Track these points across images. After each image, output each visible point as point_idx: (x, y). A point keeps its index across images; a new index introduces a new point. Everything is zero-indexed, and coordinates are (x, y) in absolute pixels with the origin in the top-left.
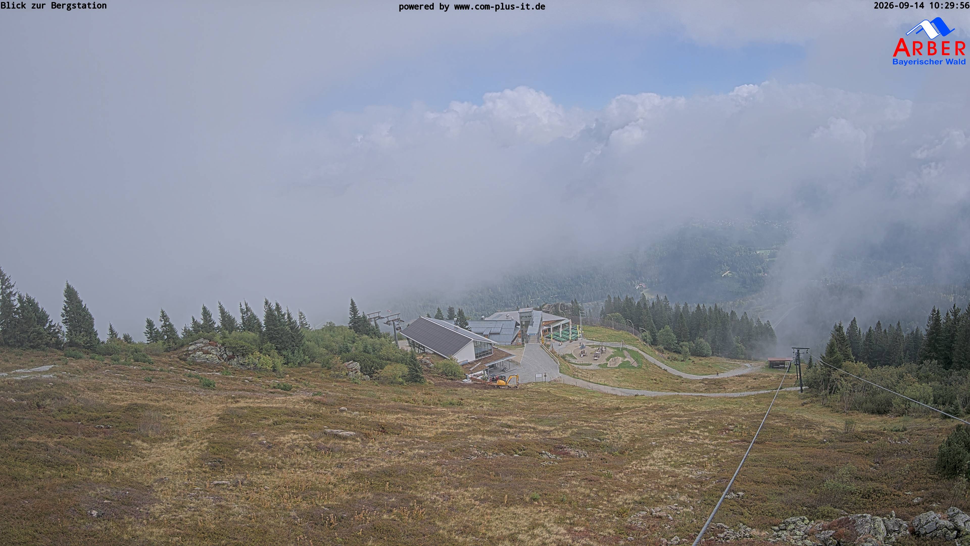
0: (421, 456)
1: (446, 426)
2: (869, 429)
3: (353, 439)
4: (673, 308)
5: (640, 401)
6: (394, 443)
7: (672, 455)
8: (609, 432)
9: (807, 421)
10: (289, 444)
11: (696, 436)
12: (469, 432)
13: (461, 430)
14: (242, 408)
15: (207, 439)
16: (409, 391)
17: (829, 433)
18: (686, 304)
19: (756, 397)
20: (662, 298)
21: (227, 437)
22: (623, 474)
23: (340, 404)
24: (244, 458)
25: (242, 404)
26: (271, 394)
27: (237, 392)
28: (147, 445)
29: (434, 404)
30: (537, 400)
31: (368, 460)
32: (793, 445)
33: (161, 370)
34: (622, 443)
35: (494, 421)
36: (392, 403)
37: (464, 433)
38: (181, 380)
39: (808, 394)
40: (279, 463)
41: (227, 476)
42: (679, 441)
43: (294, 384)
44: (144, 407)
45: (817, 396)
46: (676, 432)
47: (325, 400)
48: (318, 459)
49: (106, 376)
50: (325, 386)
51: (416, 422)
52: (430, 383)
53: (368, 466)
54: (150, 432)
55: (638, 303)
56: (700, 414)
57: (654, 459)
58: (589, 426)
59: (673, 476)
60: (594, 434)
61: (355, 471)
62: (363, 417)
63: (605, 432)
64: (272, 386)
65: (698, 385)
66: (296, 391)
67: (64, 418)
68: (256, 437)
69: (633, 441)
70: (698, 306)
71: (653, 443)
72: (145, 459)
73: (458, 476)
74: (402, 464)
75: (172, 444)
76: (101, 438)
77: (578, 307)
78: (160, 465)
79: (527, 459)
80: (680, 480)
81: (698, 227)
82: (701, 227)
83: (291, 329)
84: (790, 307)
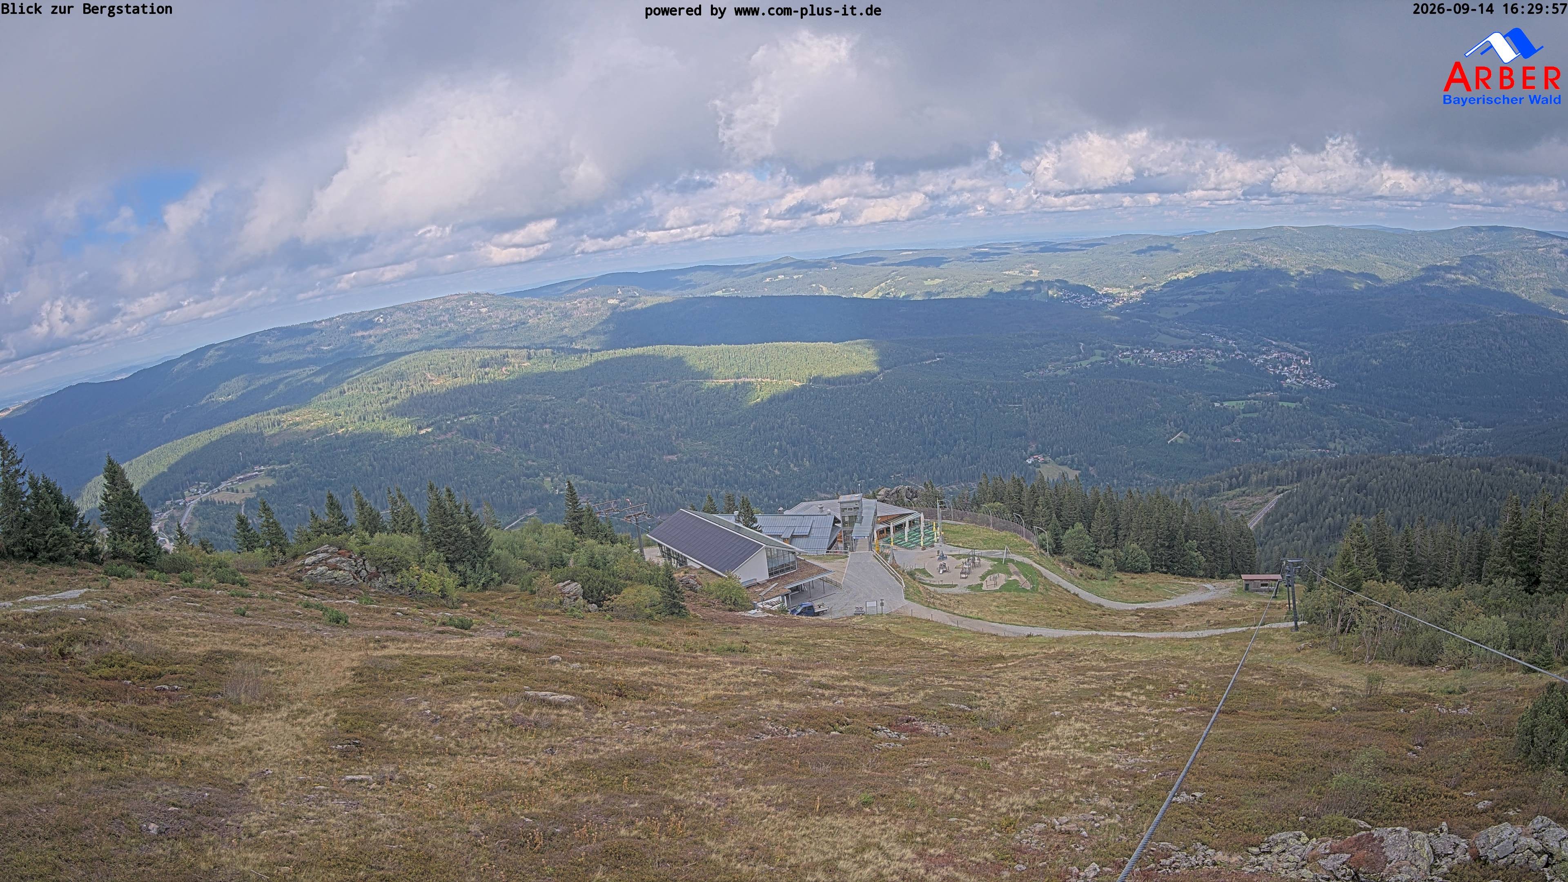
0: (681, 735)
1: (723, 686)
2: (1406, 690)
3: (571, 706)
4: (1088, 495)
5: (1035, 644)
6: (637, 713)
7: (1086, 732)
8: (984, 695)
9: (1305, 677)
10: (467, 716)
11: (1126, 702)
12: (758, 694)
13: (746, 693)
14: (391, 658)
15: (334, 707)
16: (662, 629)
17: (1341, 696)
18: (1110, 489)
19: (1222, 638)
21: (367, 703)
22: (1007, 763)
23: (551, 651)
24: (395, 737)
25: (391, 651)
26: (439, 635)
27: (383, 632)
28: (238, 718)
29: (703, 650)
30: (868, 643)
31: (596, 741)
32: (1283, 716)
33: (261, 597)
34: (1005, 712)
35: (800, 677)
36: (635, 649)
37: (750, 697)
38: (294, 613)
39: (1308, 634)
40: (452, 745)
41: (368, 767)
42: (1098, 709)
43: (477, 619)
44: (235, 656)
45: (1320, 637)
46: (1093, 695)
47: (526, 645)
48: (515, 739)
49: (172, 605)
50: (525, 622)
51: (673, 680)
52: (695, 616)
53: (595, 751)
54: (243, 696)
55: (1033, 486)
56: (1132, 665)
57: (1057, 738)
58: (952, 686)
59: (1088, 767)
60: (961, 699)
61: (574, 759)
62: (587, 671)
63: (978, 695)
64: (439, 621)
65: (1129, 619)
66: (479, 630)
67: (104, 674)
68: (414, 704)
69: (1025, 709)
70: (1130, 491)
71: (1057, 713)
72: (234, 740)
73: (741, 766)
74: (651, 747)
75: (279, 716)
76: (163, 706)
77: (934, 493)
78: (259, 749)
79: (852, 739)
80: (1100, 772)
81: (1129, 364)
82: (1133, 362)
83: (471, 529)
84: (1278, 493)
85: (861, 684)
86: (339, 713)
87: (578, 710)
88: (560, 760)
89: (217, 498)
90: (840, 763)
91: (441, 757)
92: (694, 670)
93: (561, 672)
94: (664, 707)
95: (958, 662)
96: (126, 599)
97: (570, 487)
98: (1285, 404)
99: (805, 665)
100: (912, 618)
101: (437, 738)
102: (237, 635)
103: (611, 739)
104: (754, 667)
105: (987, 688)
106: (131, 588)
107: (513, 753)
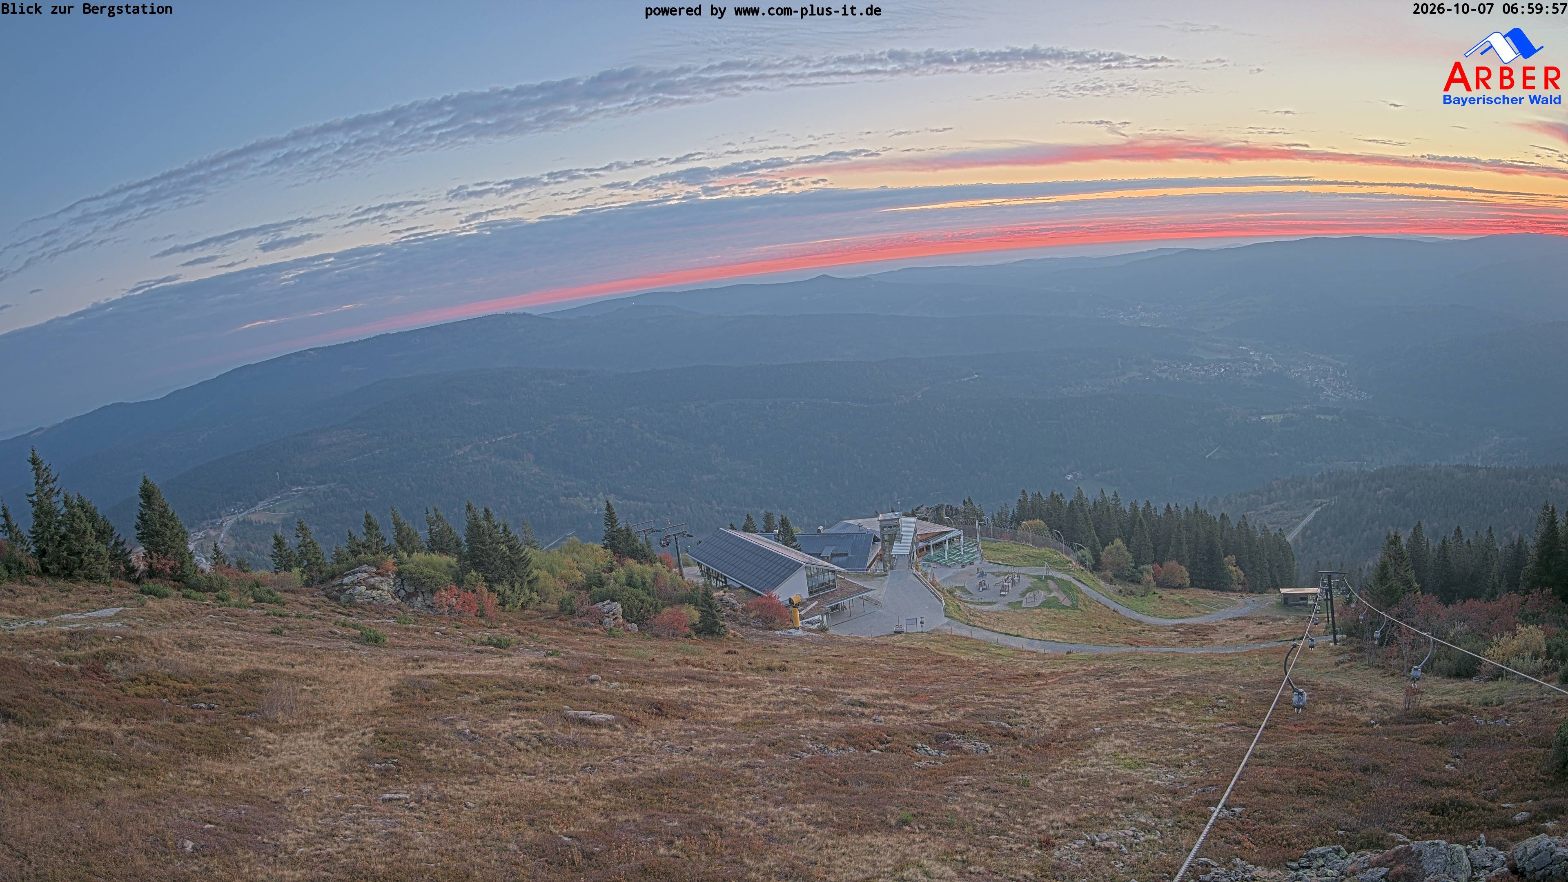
0: (722, 753)
1: (762, 705)
2: (1444, 702)
3: (611, 726)
4: (1127, 510)
5: (1075, 661)
6: (677, 733)
7: (1127, 748)
8: (1024, 713)
9: (1345, 691)
10: (506, 735)
11: (1166, 718)
12: (798, 714)
13: (786, 712)
14: (429, 677)
15: (372, 726)
16: (701, 648)
17: (1379, 709)
18: (1148, 504)
19: (1261, 653)
20: (1109, 495)
21: (405, 722)
22: (1047, 780)
23: (589, 670)
24: (433, 757)
25: (430, 669)
26: (476, 655)
27: (422, 652)
28: (276, 737)
29: (742, 668)
30: (908, 661)
31: (635, 760)
32: (1323, 731)
33: (298, 616)
34: (1045, 730)
35: (840, 696)
36: (674, 668)
37: (790, 716)
38: (331, 632)
39: (1345, 648)
40: (491, 764)
41: (406, 786)
42: (1137, 725)
43: (514, 637)
44: (272, 675)
45: (1360, 650)
46: (1134, 711)
47: (565, 664)
48: (554, 758)
49: (208, 624)
50: (563, 641)
51: (713, 699)
52: (735, 636)
53: (634, 770)
54: (280, 714)
55: (1071, 502)
56: (1171, 681)
57: (1097, 755)
58: (993, 704)
59: (1128, 784)
60: (1002, 716)
61: (613, 778)
62: (627, 691)
63: (1018, 712)
64: (478, 641)
65: (1168, 634)
66: (517, 649)
67: (141, 692)
68: (452, 723)
69: (1064, 726)
70: (1168, 506)
71: (1097, 729)
72: (270, 759)
73: (780, 785)
74: (691, 766)
75: (316, 735)
76: (199, 724)
77: (974, 510)
78: (297, 767)
79: (892, 757)
80: (1140, 788)
81: (1167, 378)
82: (1171, 378)
83: (510, 549)
84: (1316, 507)
85: (901, 702)
86: (377, 733)
87: (617, 730)
88: (600, 779)
89: (253, 518)
90: (878, 782)
91: (479, 776)
92: (733, 690)
93: (601, 691)
94: (704, 727)
95: (998, 680)
96: (162, 617)
97: (609, 507)
98: (1323, 417)
99: (844, 683)
100: (951, 635)
101: (476, 757)
102: (274, 655)
103: (650, 758)
104: (794, 686)
105: (1027, 705)
106: (168, 607)
107: (552, 772)
